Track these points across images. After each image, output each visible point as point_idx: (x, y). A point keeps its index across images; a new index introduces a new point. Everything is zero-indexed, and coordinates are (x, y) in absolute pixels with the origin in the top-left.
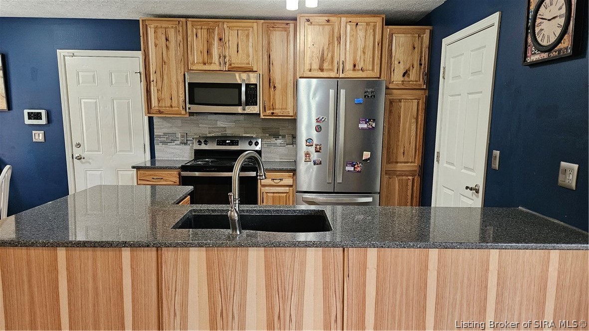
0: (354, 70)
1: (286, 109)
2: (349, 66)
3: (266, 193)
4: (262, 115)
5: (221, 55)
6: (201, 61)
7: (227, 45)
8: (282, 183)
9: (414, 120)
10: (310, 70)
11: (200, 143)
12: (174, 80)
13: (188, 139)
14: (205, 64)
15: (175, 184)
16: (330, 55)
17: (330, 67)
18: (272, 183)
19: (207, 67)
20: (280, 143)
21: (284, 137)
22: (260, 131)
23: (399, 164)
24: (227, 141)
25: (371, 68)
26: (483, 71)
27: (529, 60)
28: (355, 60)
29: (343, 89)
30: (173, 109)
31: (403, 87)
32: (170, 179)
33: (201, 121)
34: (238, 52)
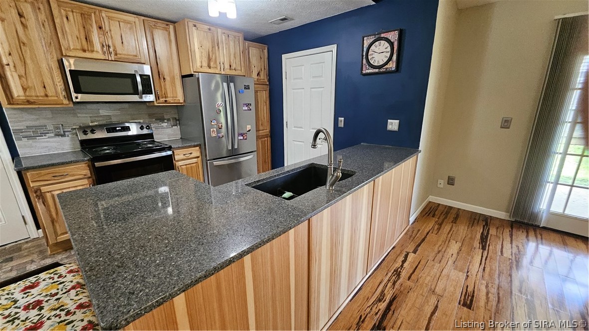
0: (230, 69)
1: (176, 97)
2: (227, 66)
3: (181, 166)
4: (155, 102)
5: (104, 44)
6: (79, 47)
7: (109, 35)
8: (192, 156)
9: (265, 104)
10: (201, 67)
11: (85, 133)
12: (44, 66)
13: (66, 130)
14: (84, 51)
15: (86, 176)
16: (214, 56)
17: (215, 66)
18: (184, 157)
19: (87, 55)
20: (166, 126)
21: (168, 120)
22: (147, 116)
23: (260, 132)
24: (117, 129)
25: (240, 69)
26: (323, 76)
27: (364, 72)
28: (230, 62)
29: (232, 83)
30: (50, 98)
31: (258, 83)
32: (79, 173)
33: (79, 111)
34: (122, 43)
